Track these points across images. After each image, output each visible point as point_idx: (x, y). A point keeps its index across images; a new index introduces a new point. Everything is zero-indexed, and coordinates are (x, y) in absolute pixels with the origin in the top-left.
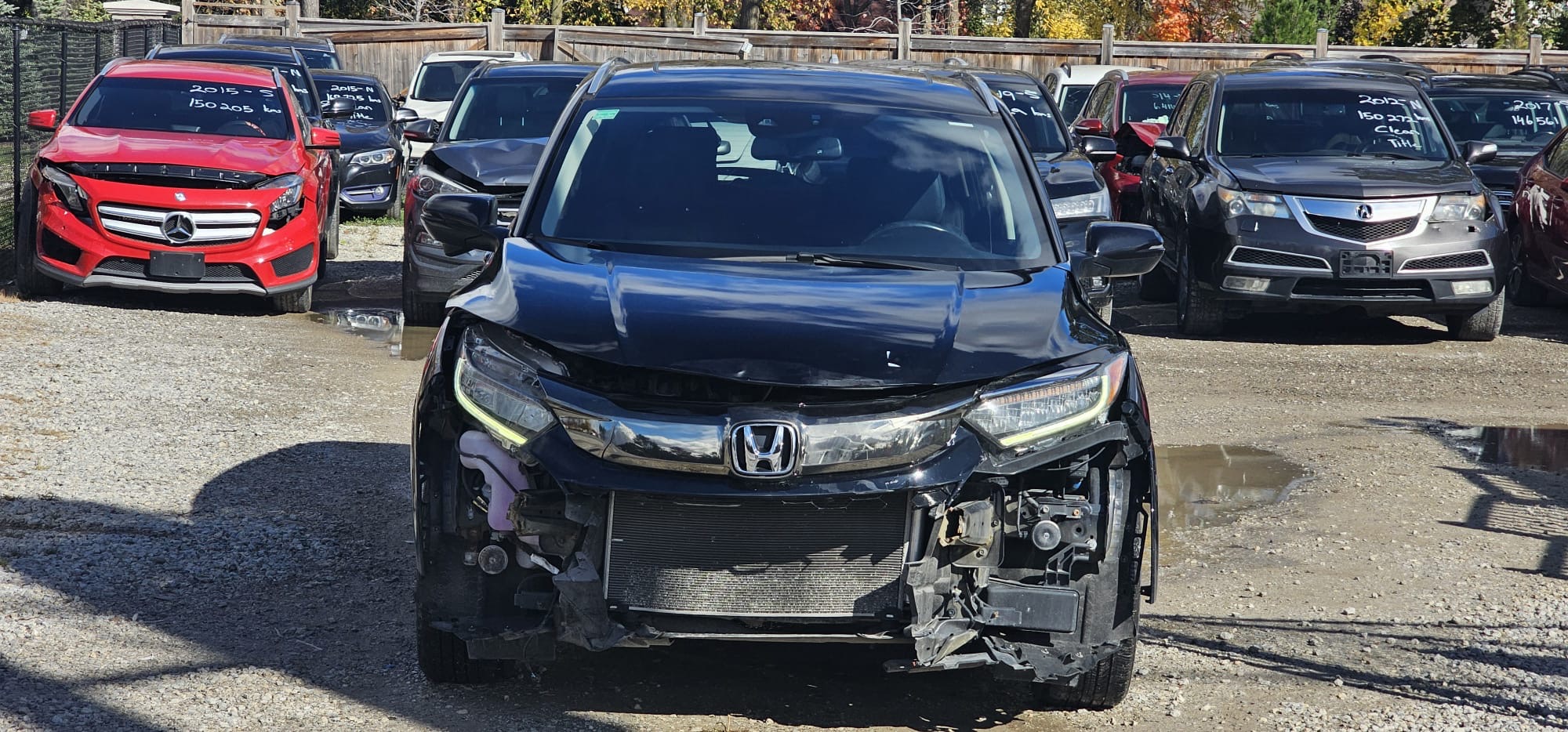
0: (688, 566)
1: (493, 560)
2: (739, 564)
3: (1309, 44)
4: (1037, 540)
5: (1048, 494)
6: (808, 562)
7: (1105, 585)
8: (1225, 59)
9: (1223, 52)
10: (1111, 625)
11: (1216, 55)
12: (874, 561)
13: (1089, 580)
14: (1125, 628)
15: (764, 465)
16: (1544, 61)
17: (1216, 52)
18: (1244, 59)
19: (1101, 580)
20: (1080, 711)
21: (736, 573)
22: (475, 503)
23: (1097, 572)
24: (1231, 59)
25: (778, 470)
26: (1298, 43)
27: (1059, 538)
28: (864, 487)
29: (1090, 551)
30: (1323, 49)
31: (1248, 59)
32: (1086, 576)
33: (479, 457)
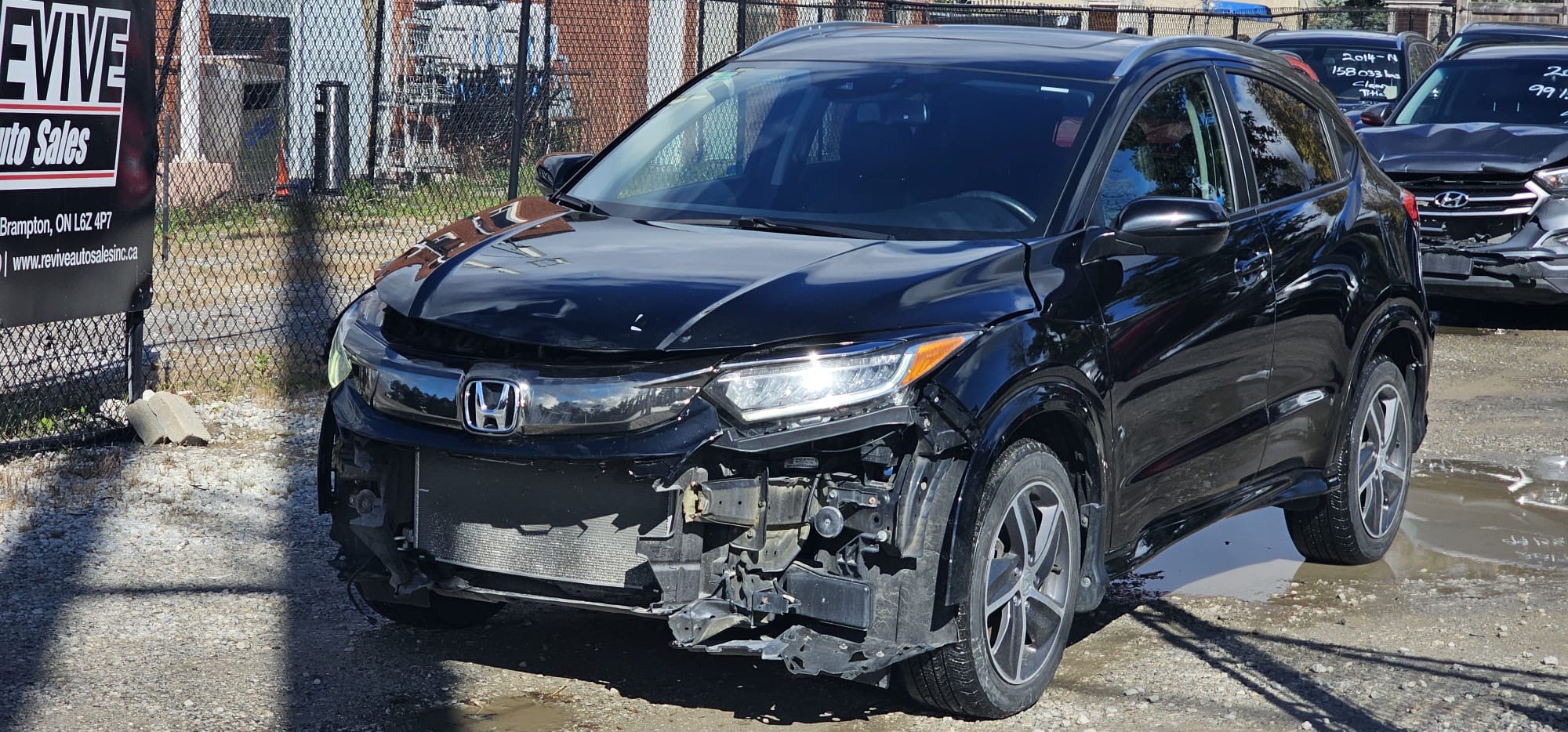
2: (524, 525)
4: (818, 526)
5: (853, 480)
6: (584, 527)
7: (921, 582)
10: (928, 626)
13: (904, 575)
14: (950, 631)
15: (490, 421)
19: (917, 577)
21: (523, 533)
23: (914, 568)
25: (502, 427)
27: (840, 526)
28: (579, 452)
29: (879, 542)
32: (902, 571)
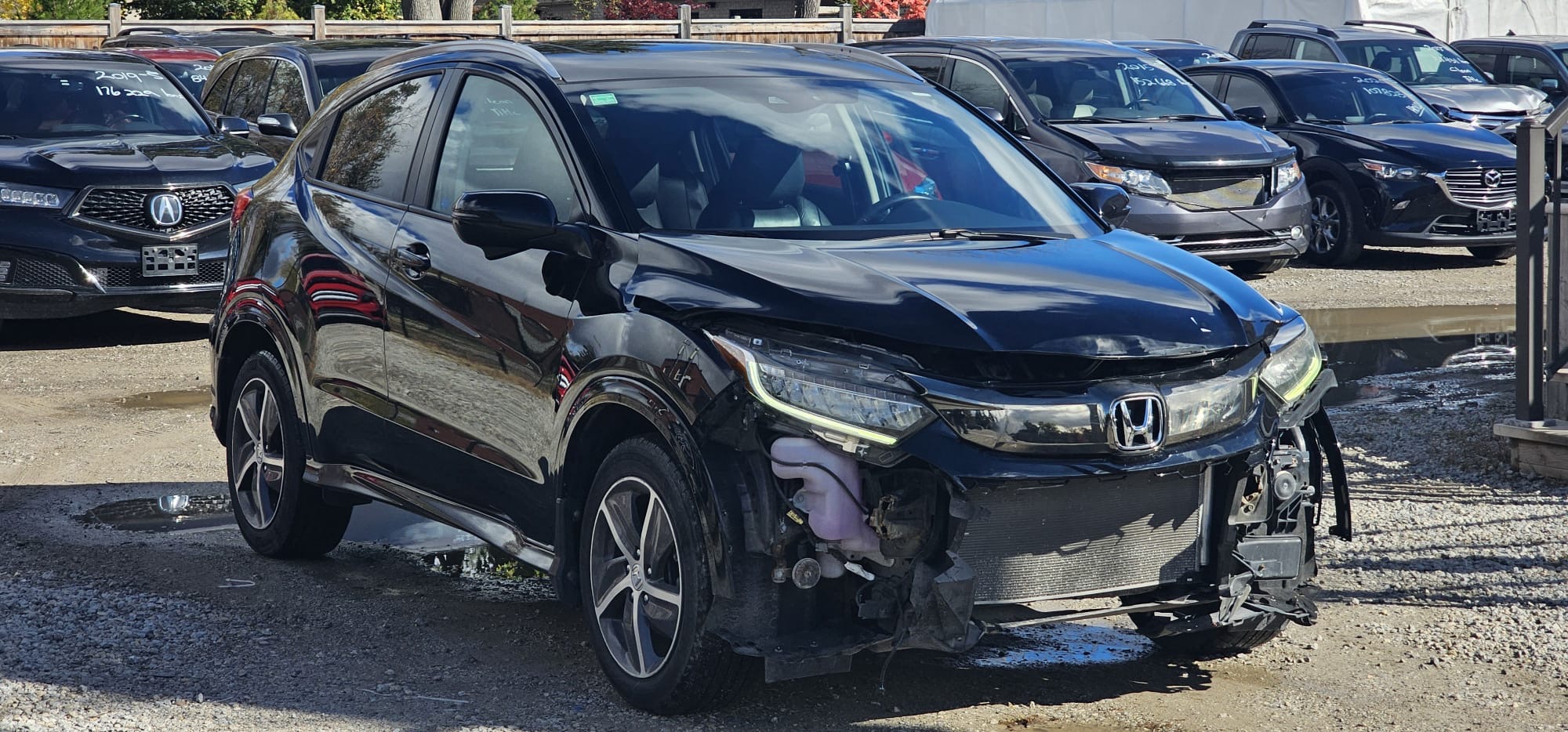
0: (1023, 552)
1: (808, 574)
2: (1065, 544)
3: (89, 19)
4: (1279, 491)
6: (1121, 534)
8: (19, 36)
9: (16, 29)
11: (9, 33)
12: (1176, 527)
15: (1140, 439)
16: (328, 31)
17: (9, 29)
18: (37, 36)
20: (1239, 655)
21: (1063, 554)
22: (791, 514)
24: (25, 36)
25: (1151, 443)
26: (79, 19)
27: (1295, 486)
28: (1216, 452)
29: (1310, 497)
30: (117, 24)
31: (41, 36)
33: (809, 464)
